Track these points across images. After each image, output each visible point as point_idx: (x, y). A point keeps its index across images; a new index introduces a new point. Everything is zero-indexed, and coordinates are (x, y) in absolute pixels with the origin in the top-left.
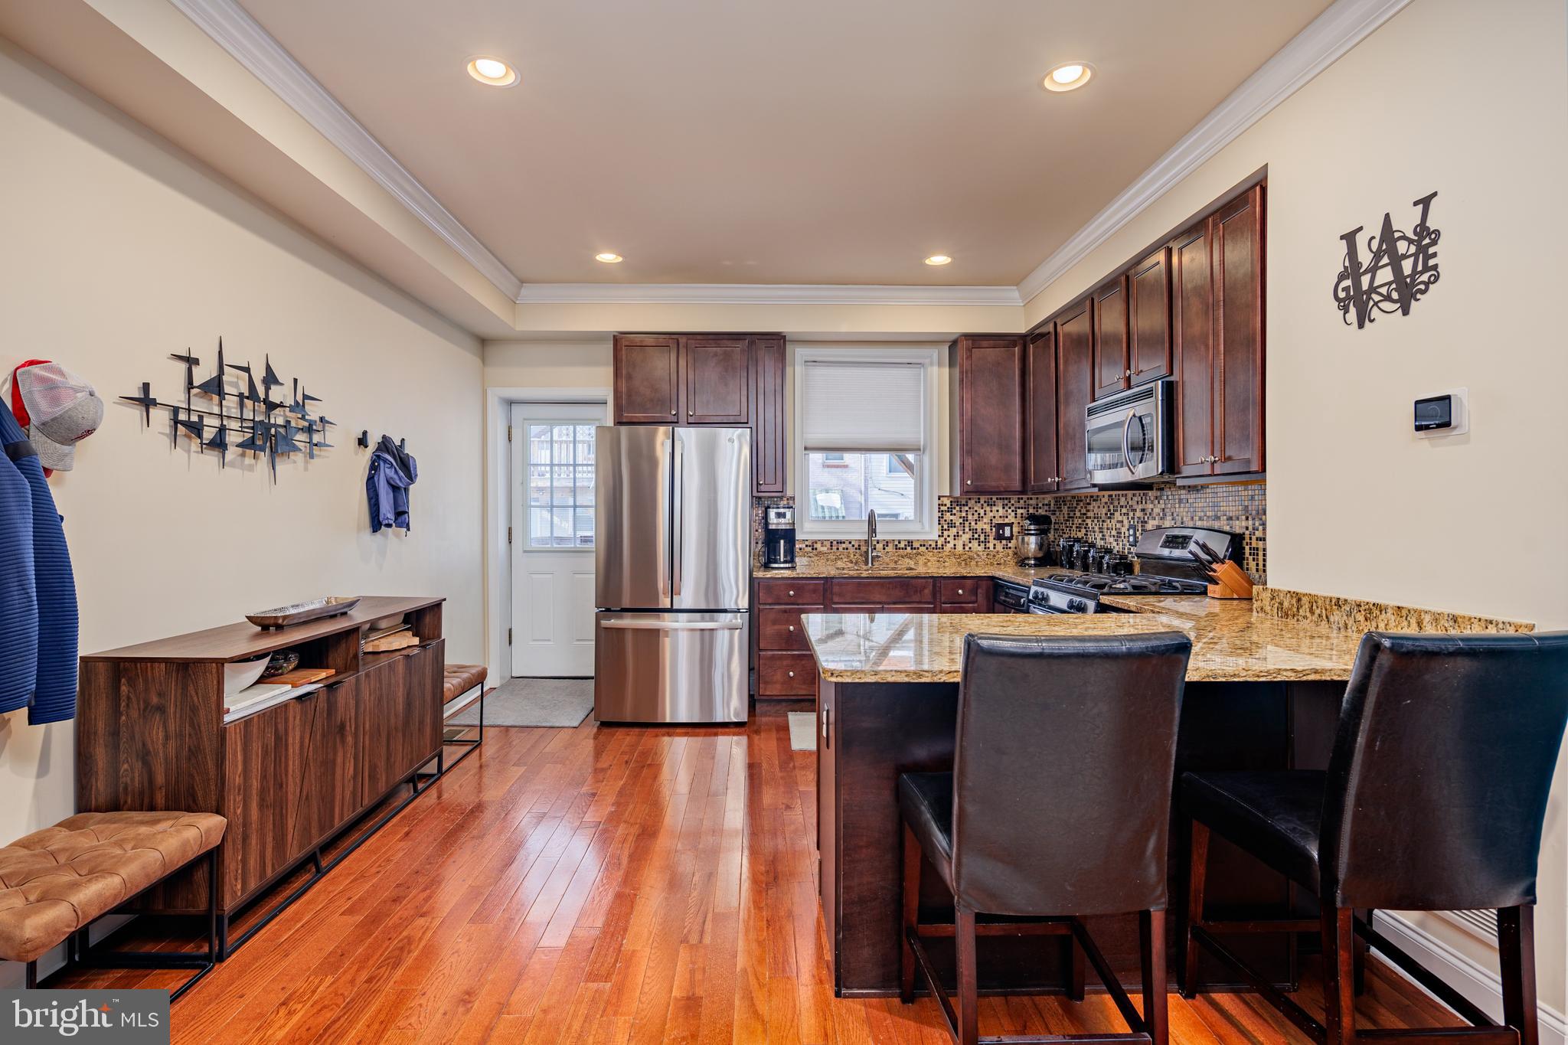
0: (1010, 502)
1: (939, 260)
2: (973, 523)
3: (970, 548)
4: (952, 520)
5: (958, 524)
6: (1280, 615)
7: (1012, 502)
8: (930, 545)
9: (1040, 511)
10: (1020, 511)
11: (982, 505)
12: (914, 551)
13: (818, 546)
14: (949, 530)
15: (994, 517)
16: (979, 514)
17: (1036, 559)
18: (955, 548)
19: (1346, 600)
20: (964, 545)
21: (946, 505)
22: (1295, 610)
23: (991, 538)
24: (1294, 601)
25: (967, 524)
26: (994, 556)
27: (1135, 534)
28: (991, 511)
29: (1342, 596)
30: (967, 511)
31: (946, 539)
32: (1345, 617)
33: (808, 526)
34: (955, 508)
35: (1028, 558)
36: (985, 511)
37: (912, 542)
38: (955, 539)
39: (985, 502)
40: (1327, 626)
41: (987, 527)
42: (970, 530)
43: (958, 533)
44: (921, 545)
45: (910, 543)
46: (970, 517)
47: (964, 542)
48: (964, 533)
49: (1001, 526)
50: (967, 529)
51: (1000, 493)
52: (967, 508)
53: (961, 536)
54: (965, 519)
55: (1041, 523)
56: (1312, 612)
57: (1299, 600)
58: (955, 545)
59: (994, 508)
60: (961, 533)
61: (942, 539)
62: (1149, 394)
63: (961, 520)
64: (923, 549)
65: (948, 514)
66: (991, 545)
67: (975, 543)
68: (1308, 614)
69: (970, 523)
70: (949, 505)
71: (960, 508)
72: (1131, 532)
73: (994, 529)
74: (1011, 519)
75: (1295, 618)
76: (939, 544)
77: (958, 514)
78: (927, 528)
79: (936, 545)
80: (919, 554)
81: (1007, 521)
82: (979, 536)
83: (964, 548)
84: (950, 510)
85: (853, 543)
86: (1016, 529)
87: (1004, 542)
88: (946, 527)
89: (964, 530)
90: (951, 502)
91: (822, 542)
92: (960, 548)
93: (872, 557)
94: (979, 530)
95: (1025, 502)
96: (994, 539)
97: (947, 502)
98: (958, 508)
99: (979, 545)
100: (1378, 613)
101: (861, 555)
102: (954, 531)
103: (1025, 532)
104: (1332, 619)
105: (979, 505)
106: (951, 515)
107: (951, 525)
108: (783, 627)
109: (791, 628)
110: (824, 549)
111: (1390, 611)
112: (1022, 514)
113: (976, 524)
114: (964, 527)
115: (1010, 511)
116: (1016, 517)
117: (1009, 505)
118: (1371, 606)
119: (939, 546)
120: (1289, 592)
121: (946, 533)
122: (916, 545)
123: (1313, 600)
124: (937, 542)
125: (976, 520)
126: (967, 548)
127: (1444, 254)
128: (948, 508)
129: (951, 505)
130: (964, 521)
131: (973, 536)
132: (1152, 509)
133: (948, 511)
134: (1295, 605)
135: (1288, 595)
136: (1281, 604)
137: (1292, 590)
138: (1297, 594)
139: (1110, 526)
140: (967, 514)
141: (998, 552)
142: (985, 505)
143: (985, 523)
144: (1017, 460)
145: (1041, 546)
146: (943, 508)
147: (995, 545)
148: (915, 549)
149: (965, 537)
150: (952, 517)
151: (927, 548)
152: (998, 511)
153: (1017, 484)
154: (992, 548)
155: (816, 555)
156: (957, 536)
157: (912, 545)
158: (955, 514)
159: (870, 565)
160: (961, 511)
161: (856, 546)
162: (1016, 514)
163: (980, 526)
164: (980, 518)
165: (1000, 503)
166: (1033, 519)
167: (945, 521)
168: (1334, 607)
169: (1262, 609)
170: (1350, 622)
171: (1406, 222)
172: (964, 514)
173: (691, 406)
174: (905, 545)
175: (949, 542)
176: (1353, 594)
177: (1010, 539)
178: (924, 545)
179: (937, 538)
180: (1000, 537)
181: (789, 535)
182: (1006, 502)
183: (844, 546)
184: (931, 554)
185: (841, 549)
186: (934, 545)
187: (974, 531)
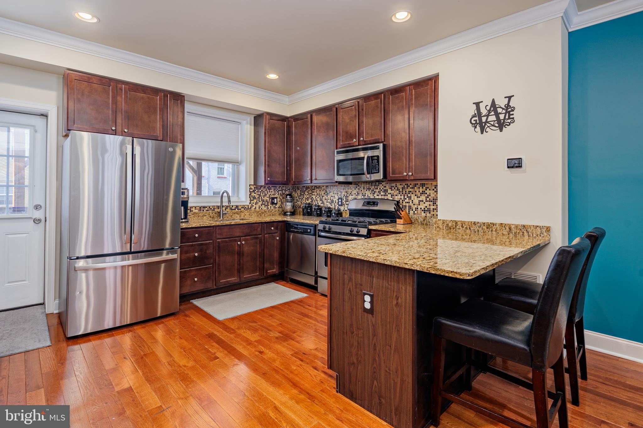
0: (276, 188)
1: (273, 76)
2: (263, 197)
3: (261, 208)
4: (254, 196)
5: (257, 198)
6: (447, 228)
7: (277, 188)
8: (246, 208)
9: (287, 192)
10: (280, 192)
11: (266, 189)
12: (240, 210)
13: (193, 209)
14: (253, 200)
15: (271, 195)
16: (265, 193)
17: (291, 212)
18: (256, 209)
19: (478, 222)
20: (259, 207)
21: (252, 189)
22: (454, 226)
23: (269, 204)
24: (454, 223)
25: (260, 197)
26: (271, 211)
27: (342, 201)
28: (270, 192)
29: (476, 221)
30: (260, 192)
31: (252, 204)
32: (478, 228)
34: (256, 190)
35: (287, 212)
36: (267, 192)
37: (238, 206)
38: (256, 205)
39: (267, 188)
40: (470, 231)
41: (268, 199)
42: (261, 200)
43: (257, 202)
44: (242, 208)
45: (237, 207)
46: (262, 194)
47: (259, 206)
48: (259, 202)
49: (273, 199)
50: (260, 200)
52: (260, 190)
53: (258, 203)
54: (260, 195)
56: (462, 227)
57: (456, 223)
58: (256, 207)
59: (271, 191)
60: (258, 202)
61: (251, 204)
63: (258, 196)
64: (242, 209)
65: (253, 193)
66: (269, 207)
67: (263, 206)
68: (461, 228)
69: (262, 197)
70: (253, 189)
71: (258, 190)
72: (340, 200)
73: (270, 200)
74: (276, 196)
75: (455, 229)
76: (249, 207)
77: (257, 193)
78: (244, 200)
79: (248, 208)
80: (241, 212)
81: (275, 196)
82: (265, 203)
83: (259, 209)
84: (254, 191)
85: (211, 208)
86: (278, 200)
87: (274, 205)
88: (252, 199)
89: (259, 200)
90: (254, 187)
92: (257, 208)
93: (223, 214)
94: (265, 200)
95: (282, 188)
96: (271, 204)
97: (253, 187)
98: (257, 190)
99: (265, 207)
100: (493, 226)
101: (215, 213)
102: (255, 201)
104: (472, 229)
105: (265, 189)
106: (254, 193)
107: (254, 198)
108: (192, 254)
109: (196, 254)
110: (197, 211)
111: (497, 225)
112: (280, 193)
113: (264, 197)
114: (259, 199)
115: (276, 192)
116: (278, 195)
117: (276, 189)
118: (489, 224)
119: (249, 208)
120: (452, 220)
121: (252, 202)
122: (240, 207)
123: (463, 223)
124: (248, 206)
125: (264, 196)
126: (260, 208)
127: (516, 114)
128: (253, 190)
129: (254, 189)
130: (259, 196)
131: (263, 203)
132: (352, 192)
133: (253, 192)
134: (454, 225)
135: (451, 222)
136: (448, 225)
137: (453, 220)
138: (455, 221)
139: (327, 198)
140: (260, 193)
141: (272, 210)
142: (267, 189)
143: (267, 197)
144: (285, 170)
146: (251, 190)
147: (271, 207)
148: (239, 209)
149: (260, 203)
150: (255, 195)
151: (244, 209)
152: (272, 192)
154: (269, 208)
155: (193, 214)
156: (256, 203)
157: (238, 208)
158: (256, 193)
159: (221, 218)
160: (258, 192)
161: (213, 209)
162: (278, 193)
163: (265, 198)
164: (266, 195)
165: (273, 188)
167: (252, 196)
168: (473, 225)
169: (438, 227)
170: (480, 229)
171: (501, 102)
172: (259, 193)
174: (235, 208)
175: (253, 206)
176: (481, 220)
177: (276, 204)
178: (243, 208)
179: (248, 204)
180: (273, 203)
181: (186, 204)
182: (275, 188)
183: (206, 209)
184: (246, 212)
185: (205, 210)
186: (247, 208)
187: (263, 201)
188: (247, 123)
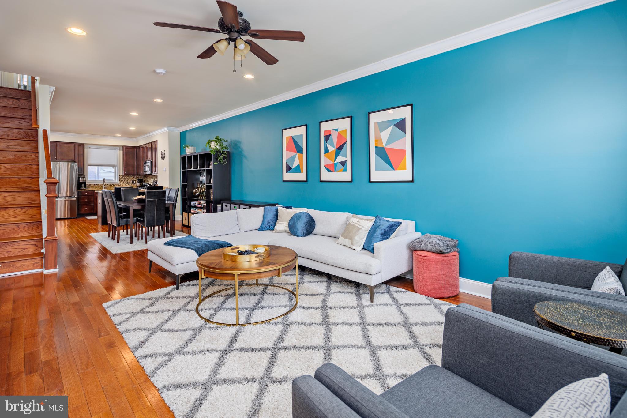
1: (118, 135)
7: (135, 176)
9: (141, 178)
10: (136, 178)
11: (129, 177)
13: (91, 185)
20: (125, 185)
23: (131, 183)
30: (125, 178)
33: (88, 181)
41: (130, 181)
44: (116, 185)
45: (113, 184)
49: (133, 181)
51: (133, 175)
54: (125, 180)
55: (141, 181)
58: (123, 185)
59: (131, 178)
62: (149, 162)
74: (135, 180)
78: (117, 181)
84: (122, 178)
85: (99, 184)
86: (136, 182)
91: (92, 184)
95: (137, 176)
97: (121, 176)
99: (129, 185)
101: (102, 187)
102: (123, 182)
103: (137, 182)
107: (122, 181)
109: (86, 200)
110: (93, 186)
124: (119, 184)
144: (136, 169)
145: (140, 184)
146: (120, 178)
149: (125, 183)
153: (136, 173)
154: (131, 185)
155: (91, 187)
156: (123, 183)
163: (128, 181)
164: (128, 180)
165: (133, 177)
166: (139, 180)
173: (60, 156)
180: (133, 183)
181: (85, 183)
185: (97, 186)
187: (127, 182)
188: (118, 150)
